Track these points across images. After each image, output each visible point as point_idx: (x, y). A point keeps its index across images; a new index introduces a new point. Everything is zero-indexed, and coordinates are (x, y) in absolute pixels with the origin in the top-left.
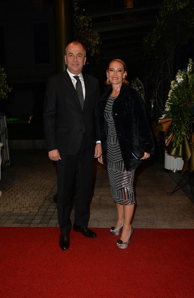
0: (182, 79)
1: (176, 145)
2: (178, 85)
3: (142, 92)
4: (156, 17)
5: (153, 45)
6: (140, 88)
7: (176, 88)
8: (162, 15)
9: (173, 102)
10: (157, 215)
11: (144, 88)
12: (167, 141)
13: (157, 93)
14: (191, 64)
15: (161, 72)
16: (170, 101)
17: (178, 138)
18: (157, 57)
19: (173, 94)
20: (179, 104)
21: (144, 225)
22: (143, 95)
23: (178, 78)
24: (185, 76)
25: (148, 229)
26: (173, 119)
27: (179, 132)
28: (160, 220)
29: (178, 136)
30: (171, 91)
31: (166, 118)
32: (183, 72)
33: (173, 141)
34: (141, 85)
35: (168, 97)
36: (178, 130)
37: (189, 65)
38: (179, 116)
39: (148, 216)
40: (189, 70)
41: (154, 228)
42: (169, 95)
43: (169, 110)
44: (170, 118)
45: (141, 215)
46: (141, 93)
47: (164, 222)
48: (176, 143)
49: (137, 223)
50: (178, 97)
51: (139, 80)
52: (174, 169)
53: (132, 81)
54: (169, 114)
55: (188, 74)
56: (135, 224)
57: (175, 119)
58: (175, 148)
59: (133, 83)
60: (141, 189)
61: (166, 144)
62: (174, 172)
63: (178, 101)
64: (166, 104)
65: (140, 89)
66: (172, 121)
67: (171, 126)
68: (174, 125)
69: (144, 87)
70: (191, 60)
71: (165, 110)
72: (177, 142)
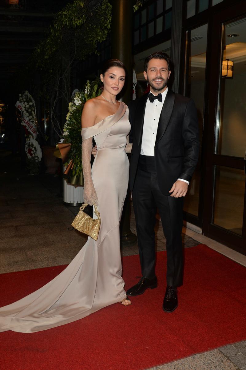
0: (80, 102)
1: (76, 173)
2: (76, 107)
3: (33, 109)
4: (50, 27)
5: (47, 57)
6: (31, 104)
7: (75, 111)
8: (57, 28)
9: (72, 126)
10: (58, 252)
11: (36, 105)
12: (66, 168)
13: (52, 113)
14: (89, 86)
15: (57, 89)
16: (68, 125)
17: (78, 165)
18: (51, 71)
19: (71, 117)
20: (78, 128)
21: (45, 264)
22: (35, 113)
23: (76, 100)
24: (83, 99)
25: (50, 267)
26: (72, 144)
27: (79, 159)
28: (62, 257)
29: (78, 163)
30: (69, 114)
31: (64, 142)
32: (81, 94)
33: (73, 169)
34: (31, 100)
35: (66, 120)
36: (77, 157)
37: (87, 87)
38: (78, 141)
39: (49, 255)
40: (87, 93)
41: (56, 265)
42: (67, 118)
43: (68, 134)
44: (69, 143)
45: (41, 255)
46: (32, 111)
47: (66, 258)
48: (75, 170)
49: (37, 263)
50: (77, 121)
51: (29, 94)
52: (74, 202)
53: (20, 95)
54: (67, 138)
55: (86, 97)
56: (34, 265)
57: (74, 144)
58: (75, 177)
59: (22, 97)
60: (39, 228)
61: (65, 172)
62: (75, 206)
63: (76, 125)
64: (64, 127)
65: (30, 106)
66: (71, 147)
67: (70, 152)
68: (73, 151)
69: (35, 103)
70: (88, 82)
71: (63, 134)
72: (77, 169)
